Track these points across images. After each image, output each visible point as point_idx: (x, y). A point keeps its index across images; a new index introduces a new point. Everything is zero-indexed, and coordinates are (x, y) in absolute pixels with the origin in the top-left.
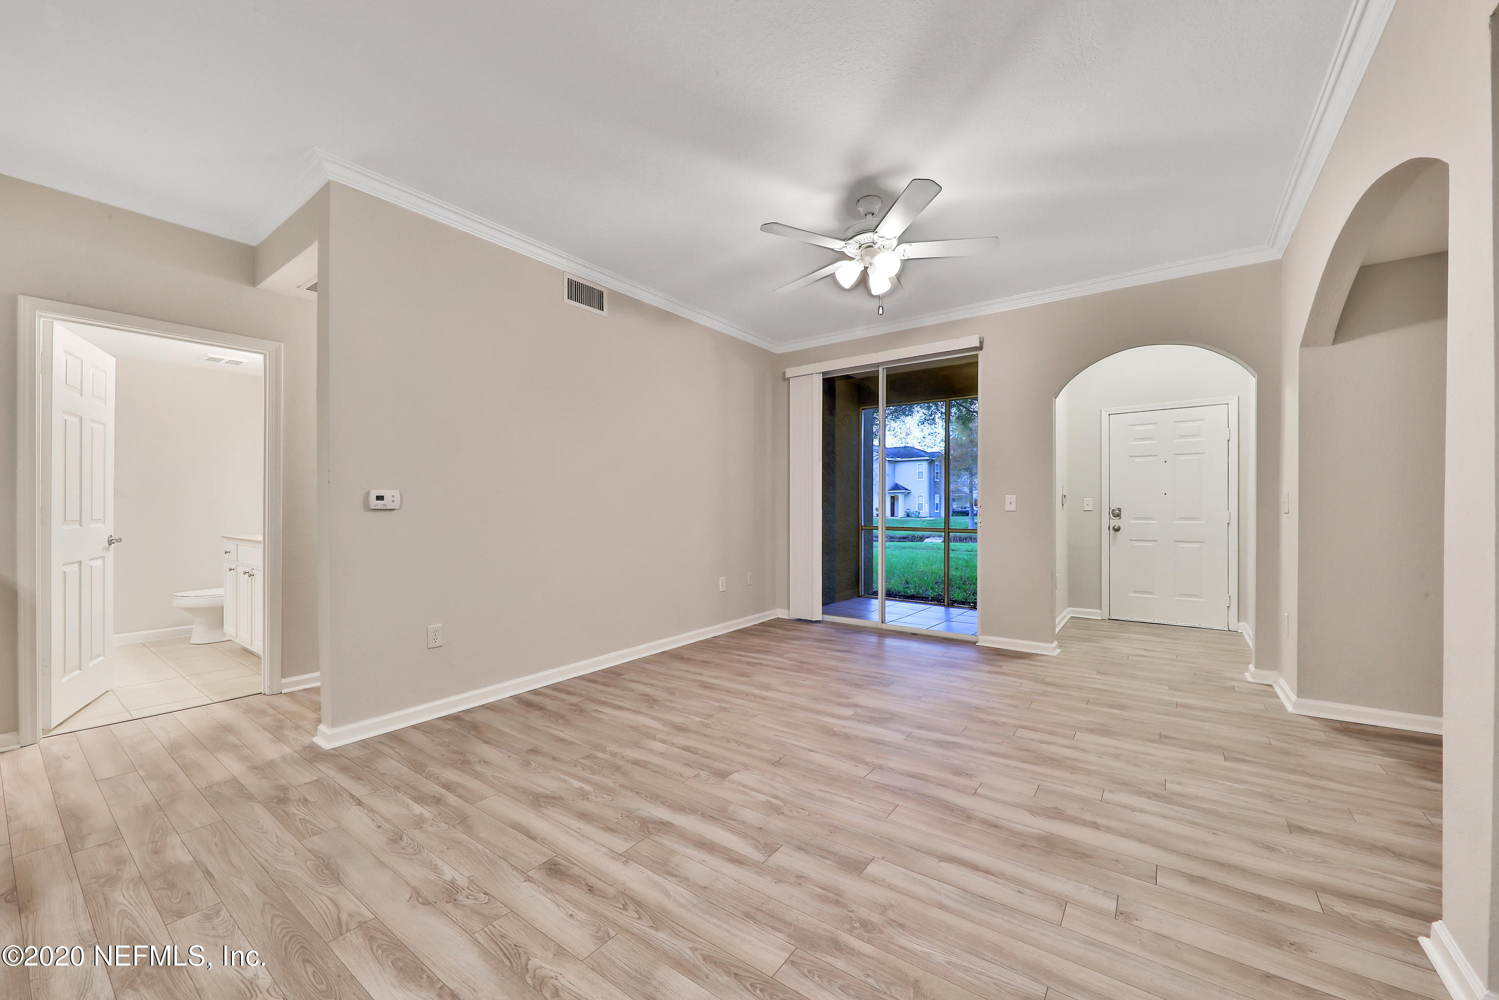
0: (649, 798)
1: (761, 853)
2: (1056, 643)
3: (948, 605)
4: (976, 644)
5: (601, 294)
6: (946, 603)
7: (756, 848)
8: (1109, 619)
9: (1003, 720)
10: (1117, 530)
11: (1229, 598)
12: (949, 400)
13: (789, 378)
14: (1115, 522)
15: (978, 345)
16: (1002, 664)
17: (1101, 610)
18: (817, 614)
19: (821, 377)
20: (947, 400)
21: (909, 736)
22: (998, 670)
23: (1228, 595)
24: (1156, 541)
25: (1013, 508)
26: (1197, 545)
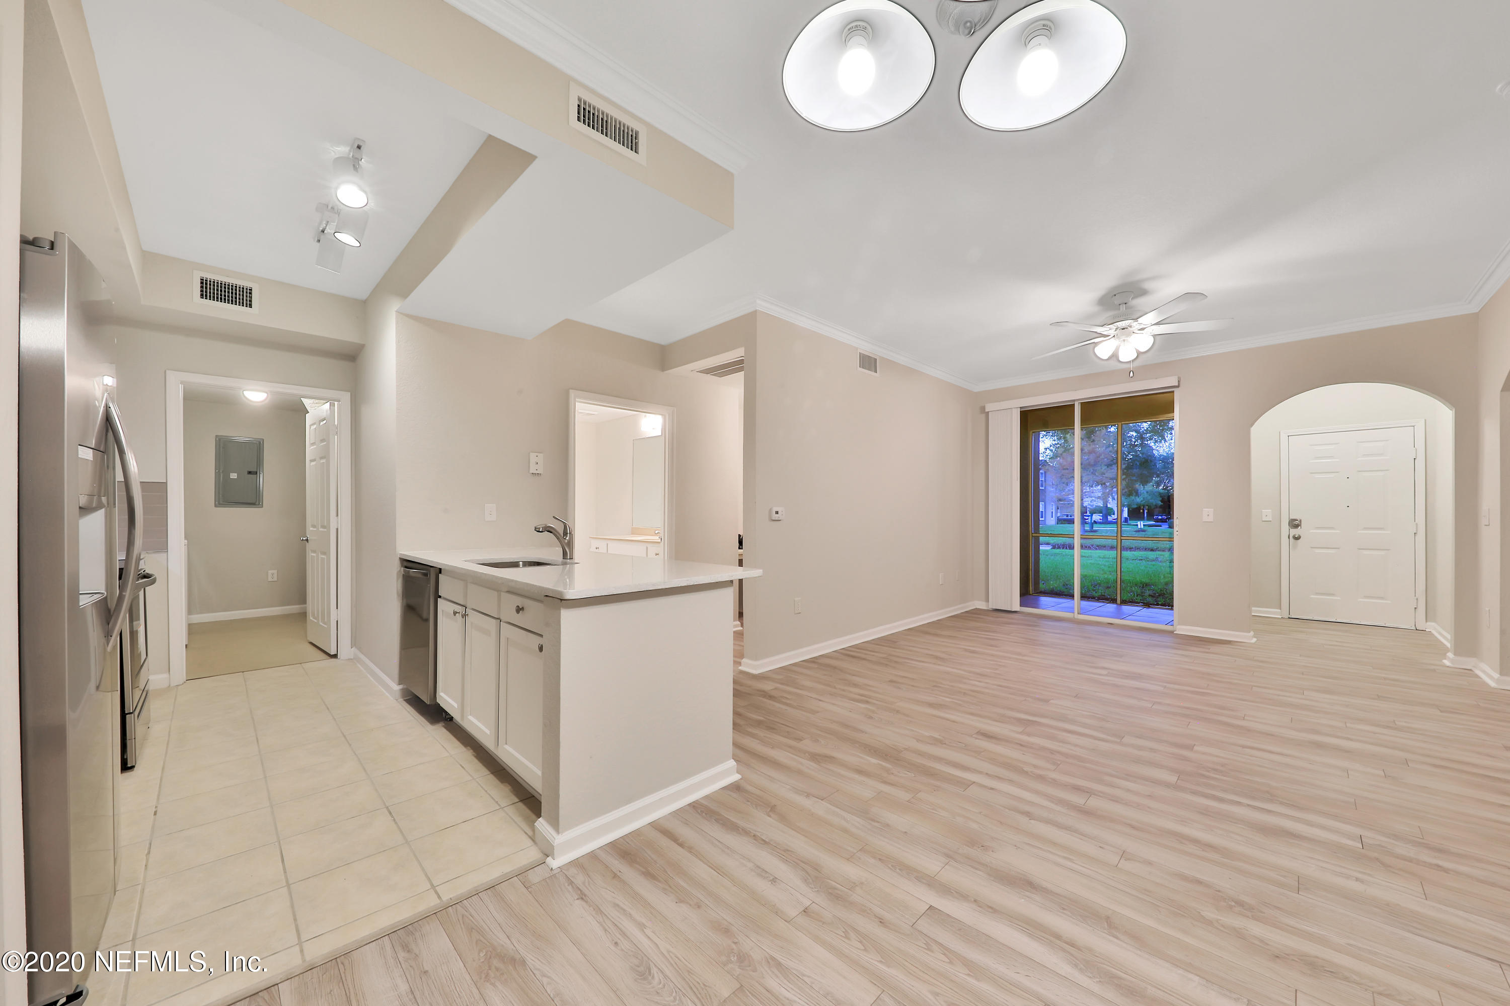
0: (704, 814)
1: (810, 887)
2: (1252, 633)
3: (1121, 603)
4: (1175, 632)
5: (875, 360)
6: (1119, 601)
7: (805, 881)
8: (1289, 618)
9: (1236, 681)
10: (1297, 538)
11: (1416, 601)
12: (1122, 424)
13: (988, 412)
14: (1294, 532)
15: (1177, 384)
16: (1209, 647)
17: (1281, 609)
18: (1016, 606)
19: (1019, 410)
20: (1120, 424)
21: (1165, 687)
22: (1207, 651)
23: (1416, 598)
24: (1338, 548)
25: (1211, 519)
26: (1383, 553)
